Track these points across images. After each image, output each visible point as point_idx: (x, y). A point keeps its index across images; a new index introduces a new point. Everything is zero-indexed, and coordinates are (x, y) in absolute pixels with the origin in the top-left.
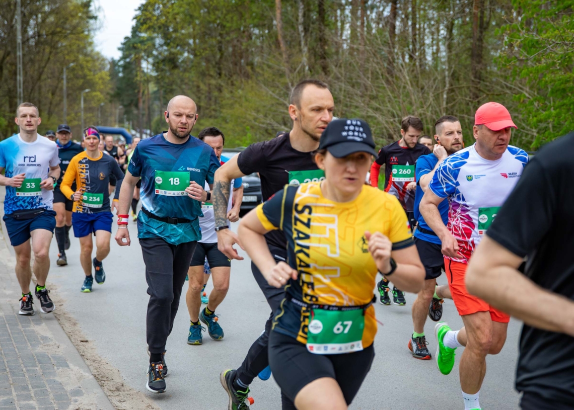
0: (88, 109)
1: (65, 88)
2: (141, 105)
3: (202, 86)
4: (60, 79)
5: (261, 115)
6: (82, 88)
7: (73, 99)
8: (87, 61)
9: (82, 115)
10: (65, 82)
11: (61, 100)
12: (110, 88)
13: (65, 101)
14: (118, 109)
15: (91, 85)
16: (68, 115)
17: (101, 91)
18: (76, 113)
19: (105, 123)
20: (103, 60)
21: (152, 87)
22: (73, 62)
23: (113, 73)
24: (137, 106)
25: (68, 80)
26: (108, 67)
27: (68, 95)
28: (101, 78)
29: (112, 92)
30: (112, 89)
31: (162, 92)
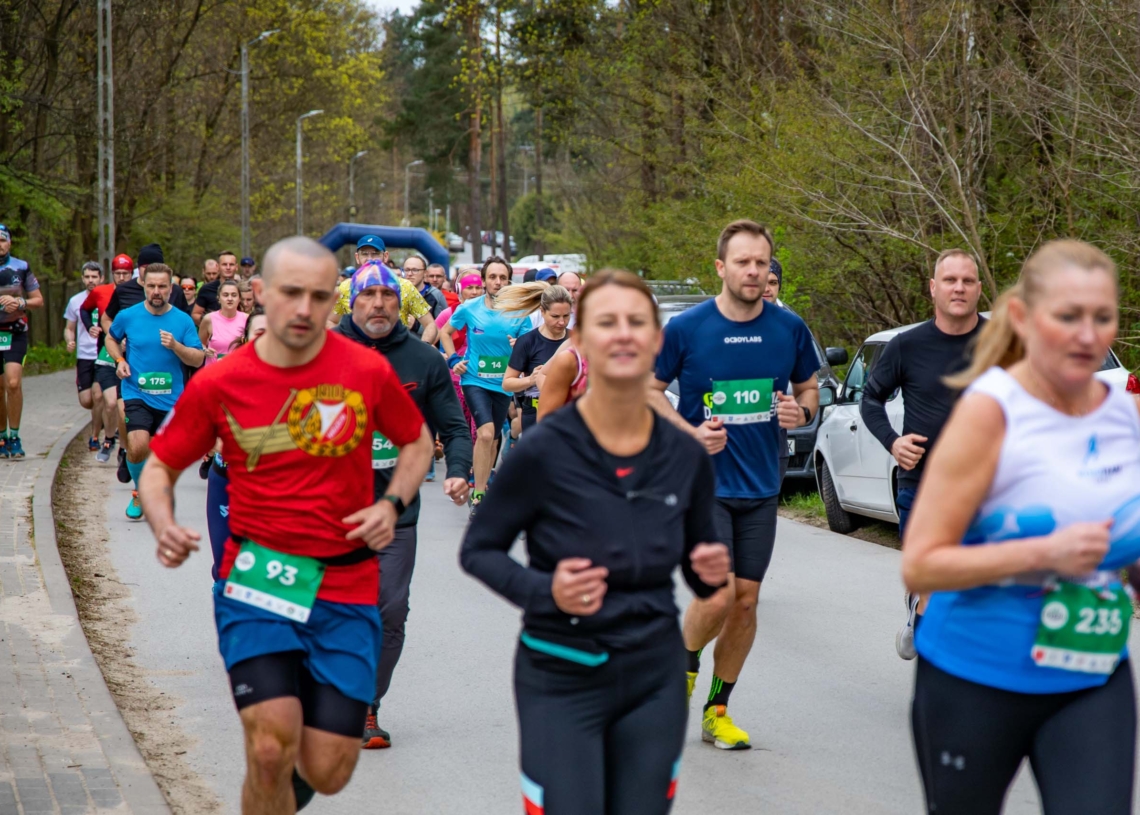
0: (314, 171)
1: (244, 107)
2: (477, 155)
3: (659, 103)
4: (230, 82)
6: (297, 106)
7: (270, 137)
8: (315, 24)
9: (299, 188)
10: (244, 86)
11: (234, 144)
12: (384, 103)
13: (246, 145)
14: (410, 168)
15: (326, 95)
16: (256, 187)
17: (357, 116)
18: (281, 183)
19: (370, 211)
20: (366, 18)
21: (512, 101)
22: (270, 27)
23: (394, 61)
24: (465, 160)
25: (257, 82)
26: (382, 37)
27: (256, 129)
28: (358, 75)
29: (391, 118)
30: (390, 107)
31: (539, 113)
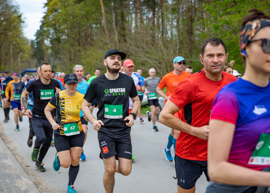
0: (22, 62)
1: (11, 53)
2: (45, 59)
3: (72, 50)
4: (9, 49)
5: (98, 62)
6: (19, 53)
7: (15, 58)
8: (21, 41)
9: (19, 64)
10: (11, 50)
11: (10, 58)
12: (31, 52)
13: (12, 59)
14: (35, 61)
15: (22, 51)
16: (13, 64)
17: (27, 54)
18: (17, 64)
19: (30, 67)
20: (28, 40)
21: (50, 51)
22: (15, 41)
23: (32, 46)
24: (43, 59)
25: (13, 49)
26: (30, 43)
27: (13, 56)
28: (27, 48)
29: (32, 54)
31: (54, 53)
